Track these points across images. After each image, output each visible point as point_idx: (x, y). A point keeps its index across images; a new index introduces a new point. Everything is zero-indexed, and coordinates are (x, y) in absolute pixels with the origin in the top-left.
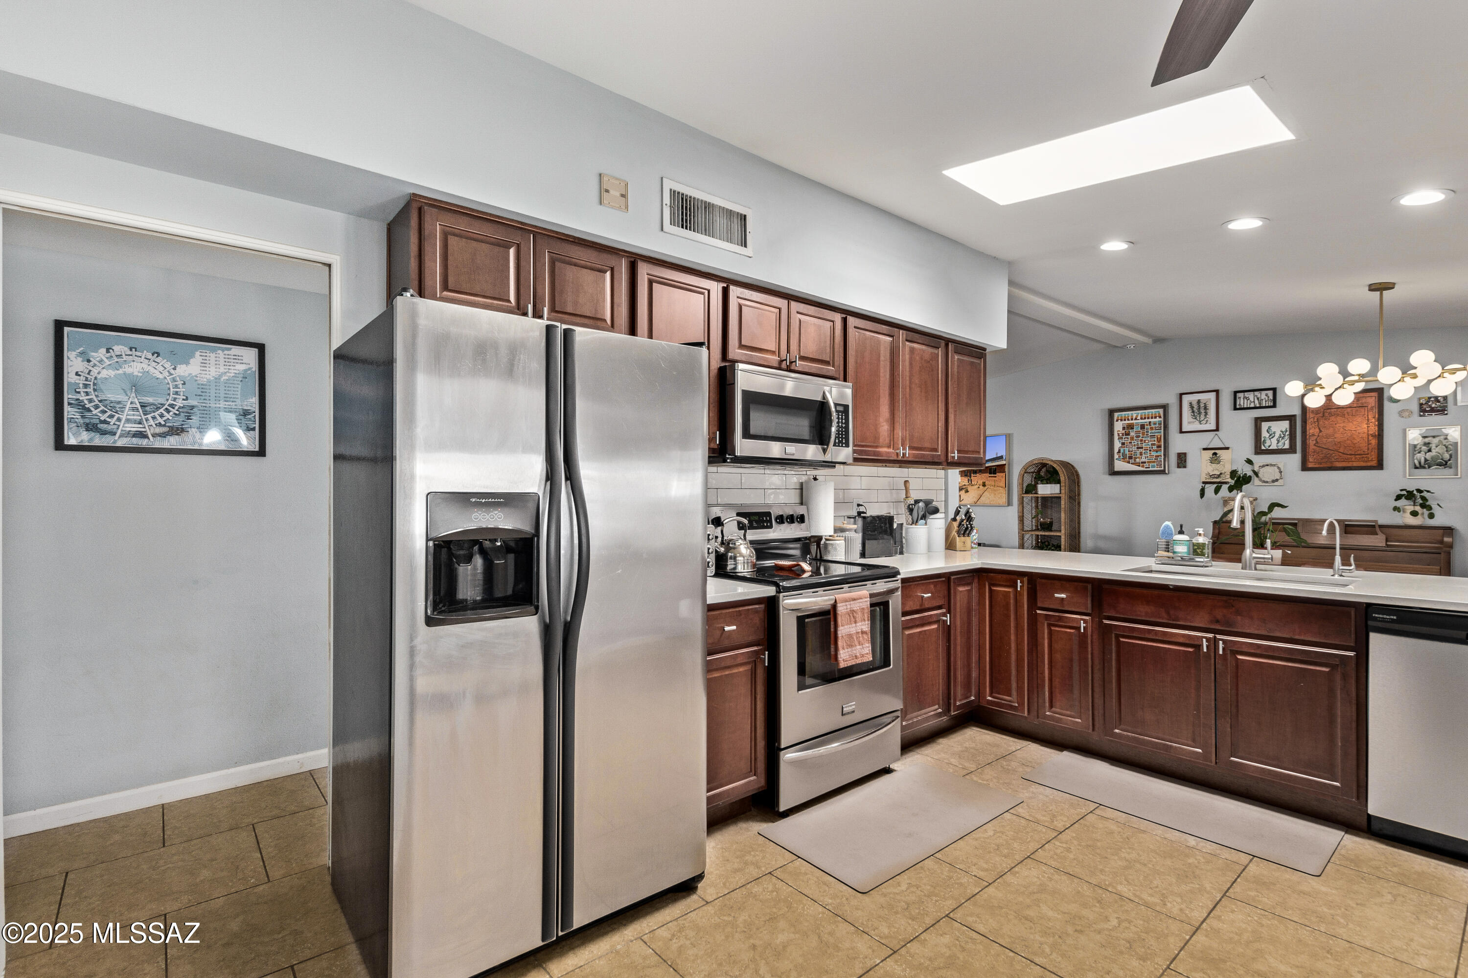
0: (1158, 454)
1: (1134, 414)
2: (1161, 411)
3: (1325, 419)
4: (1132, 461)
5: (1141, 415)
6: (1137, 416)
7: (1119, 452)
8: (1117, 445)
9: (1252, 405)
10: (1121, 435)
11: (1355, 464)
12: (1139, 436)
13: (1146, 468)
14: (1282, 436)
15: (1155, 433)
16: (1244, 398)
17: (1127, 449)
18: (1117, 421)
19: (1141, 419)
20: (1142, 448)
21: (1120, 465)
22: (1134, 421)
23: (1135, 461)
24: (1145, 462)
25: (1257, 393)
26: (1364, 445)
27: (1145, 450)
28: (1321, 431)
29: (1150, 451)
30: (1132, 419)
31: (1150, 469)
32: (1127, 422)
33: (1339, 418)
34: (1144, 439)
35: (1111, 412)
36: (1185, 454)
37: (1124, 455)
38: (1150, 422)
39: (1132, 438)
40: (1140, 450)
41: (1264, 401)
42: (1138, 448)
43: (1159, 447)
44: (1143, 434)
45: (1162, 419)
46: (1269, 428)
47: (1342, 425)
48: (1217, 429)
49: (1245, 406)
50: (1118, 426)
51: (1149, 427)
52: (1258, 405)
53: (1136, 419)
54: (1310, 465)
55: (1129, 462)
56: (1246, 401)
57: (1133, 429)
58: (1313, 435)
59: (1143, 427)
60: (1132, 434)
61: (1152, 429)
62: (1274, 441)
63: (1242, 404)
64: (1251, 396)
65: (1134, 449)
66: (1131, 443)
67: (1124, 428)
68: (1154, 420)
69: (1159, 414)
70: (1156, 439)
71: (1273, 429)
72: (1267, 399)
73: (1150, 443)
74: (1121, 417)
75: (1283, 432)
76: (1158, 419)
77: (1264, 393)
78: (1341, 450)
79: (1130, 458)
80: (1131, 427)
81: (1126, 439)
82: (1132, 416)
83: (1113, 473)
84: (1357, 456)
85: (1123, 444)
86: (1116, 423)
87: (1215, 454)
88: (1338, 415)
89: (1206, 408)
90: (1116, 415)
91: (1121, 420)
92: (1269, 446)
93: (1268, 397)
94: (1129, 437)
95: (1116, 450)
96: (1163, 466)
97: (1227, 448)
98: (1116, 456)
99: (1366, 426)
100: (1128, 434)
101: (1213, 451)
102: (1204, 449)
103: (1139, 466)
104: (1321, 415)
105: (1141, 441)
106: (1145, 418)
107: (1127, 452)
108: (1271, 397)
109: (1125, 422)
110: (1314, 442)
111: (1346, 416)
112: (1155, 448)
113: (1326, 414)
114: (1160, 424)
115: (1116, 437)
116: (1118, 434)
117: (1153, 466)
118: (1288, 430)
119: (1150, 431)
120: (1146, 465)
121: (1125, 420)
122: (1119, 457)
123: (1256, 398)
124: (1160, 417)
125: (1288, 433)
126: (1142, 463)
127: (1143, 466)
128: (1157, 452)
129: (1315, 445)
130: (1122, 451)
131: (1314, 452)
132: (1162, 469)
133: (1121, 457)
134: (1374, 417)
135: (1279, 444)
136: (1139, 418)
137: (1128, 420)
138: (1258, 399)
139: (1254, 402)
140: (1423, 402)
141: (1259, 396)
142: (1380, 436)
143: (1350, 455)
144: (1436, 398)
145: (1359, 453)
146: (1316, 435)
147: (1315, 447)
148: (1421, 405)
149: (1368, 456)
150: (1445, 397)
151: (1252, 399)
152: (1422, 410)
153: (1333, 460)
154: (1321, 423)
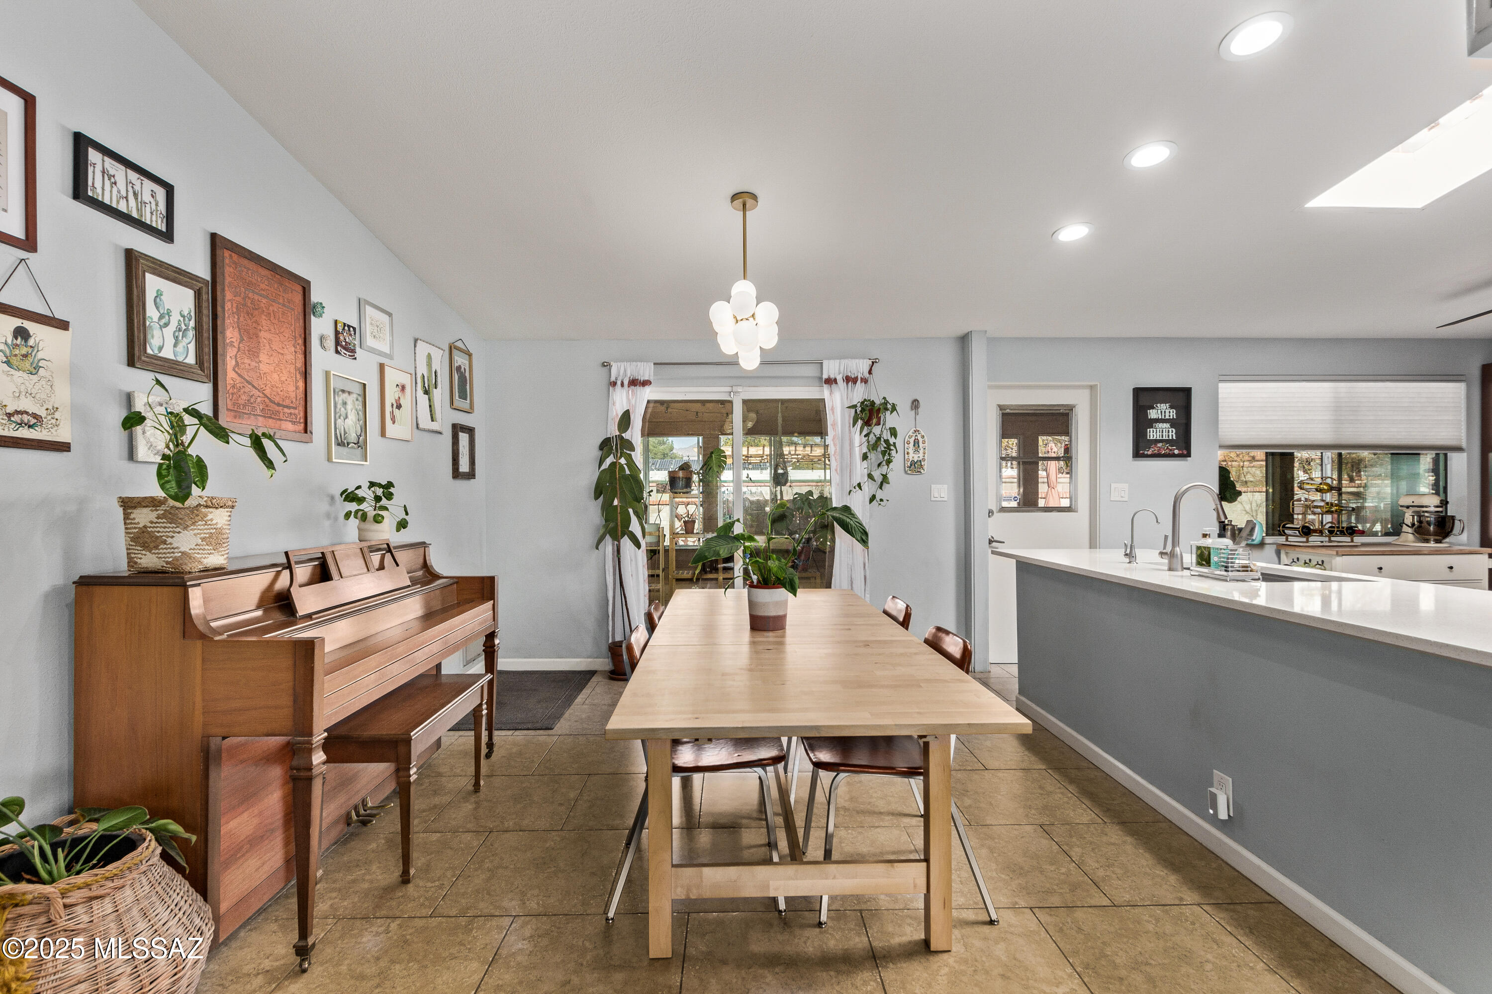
3: (248, 312)
9: (122, 207)
11: (285, 425)
14: (184, 327)
16: (103, 172)
25: (133, 176)
26: (291, 389)
28: (242, 339)
33: (263, 320)
41: (148, 206)
46: (159, 295)
47: (268, 336)
48: (29, 243)
49: (107, 201)
52: (135, 214)
54: (228, 418)
56: (107, 183)
58: (232, 344)
62: (169, 332)
63: (99, 190)
64: (119, 171)
71: (167, 302)
72: (154, 207)
75: (183, 316)
77: (149, 185)
78: (267, 392)
84: (286, 410)
87: (22, 332)
88: (263, 311)
92: (160, 349)
93: (157, 205)
99: (294, 349)
101: (17, 322)
104: (241, 300)
108: (162, 207)
110: (235, 362)
111: (273, 317)
113: (249, 303)
118: (193, 314)
123: (130, 189)
125: (192, 324)
129: (234, 370)
131: (233, 387)
134: (300, 336)
135: (180, 348)
138: (135, 194)
139: (126, 198)
140: (340, 328)
141: (137, 188)
142: (306, 374)
143: (278, 405)
144: (349, 326)
145: (287, 402)
146: (236, 344)
147: (234, 375)
148: (337, 333)
149: (297, 411)
150: (354, 329)
151: (121, 184)
152: (337, 342)
153: (258, 412)
154: (242, 319)
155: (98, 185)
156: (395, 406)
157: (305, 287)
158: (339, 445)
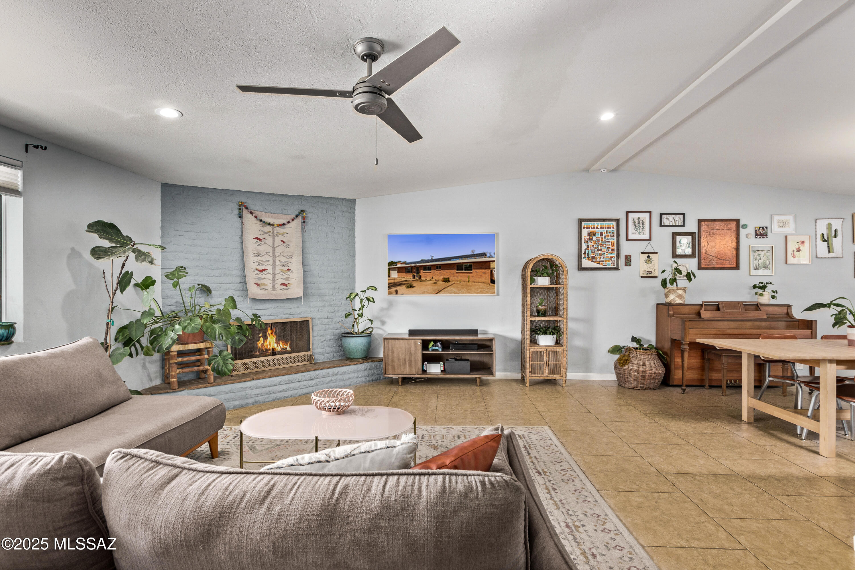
0: (612, 255)
1: (596, 224)
2: (614, 223)
3: (711, 236)
4: (594, 260)
5: (601, 225)
6: (598, 226)
7: (585, 253)
8: (584, 247)
9: (671, 224)
10: (586, 239)
11: (726, 266)
12: (599, 241)
13: (604, 265)
15: (610, 239)
16: (666, 218)
17: (590, 251)
18: (584, 228)
19: (601, 228)
20: (601, 250)
21: (586, 263)
22: (595, 230)
23: (596, 260)
24: (603, 261)
25: (673, 216)
26: (730, 254)
27: (603, 252)
28: (708, 244)
29: (607, 252)
30: (594, 228)
31: (607, 266)
32: (591, 230)
33: (717, 237)
34: (602, 243)
35: (581, 221)
36: (630, 256)
37: (588, 255)
38: (607, 231)
39: (594, 242)
40: (600, 252)
41: (678, 221)
42: (598, 250)
43: (613, 250)
44: (602, 240)
45: (615, 229)
47: (719, 241)
48: (650, 239)
49: (667, 224)
50: (585, 233)
51: (606, 235)
52: (674, 224)
53: (597, 228)
54: (703, 266)
55: (592, 261)
56: (667, 220)
57: (594, 235)
58: (704, 246)
59: (601, 234)
60: (594, 239)
61: (608, 236)
64: (670, 217)
65: (596, 250)
66: (593, 246)
67: (588, 234)
68: (609, 230)
69: (613, 225)
70: (610, 244)
73: (607, 247)
74: (587, 226)
76: (612, 229)
77: (678, 216)
78: (719, 257)
79: (593, 257)
80: (593, 234)
81: (590, 243)
82: (594, 226)
83: (581, 268)
84: (727, 261)
85: (588, 246)
86: (583, 230)
87: (649, 257)
88: (717, 234)
89: (643, 224)
90: (583, 223)
91: (587, 228)
93: (680, 219)
94: (592, 241)
95: (583, 251)
96: (615, 264)
97: (656, 253)
98: (583, 256)
99: (731, 242)
100: (591, 239)
101: (648, 255)
102: (642, 253)
103: (599, 264)
104: (708, 233)
105: (601, 245)
106: (603, 228)
107: (591, 253)
108: (682, 220)
109: (588, 230)
110: (705, 251)
111: (721, 235)
112: (610, 250)
113: (711, 233)
114: (613, 233)
115: (583, 241)
116: (585, 238)
117: (609, 265)
119: (606, 238)
120: (604, 263)
121: (589, 228)
122: (585, 256)
124: (613, 228)
126: (601, 261)
127: (602, 264)
128: (611, 254)
129: (706, 253)
130: (587, 252)
131: (704, 258)
132: (615, 266)
133: (587, 257)
134: (735, 237)
136: (599, 227)
137: (592, 228)
138: (674, 220)
139: (672, 222)
140: (757, 229)
141: (675, 218)
142: (738, 249)
143: (723, 260)
144: (763, 227)
145: (727, 259)
146: (706, 246)
147: (705, 255)
148: (756, 231)
149: (732, 261)
150: (766, 228)
151: (671, 220)
152: (756, 234)
153: (715, 263)
154: (708, 239)
155: (665, 222)
156: (796, 250)
157: (737, 221)
158: (755, 269)
